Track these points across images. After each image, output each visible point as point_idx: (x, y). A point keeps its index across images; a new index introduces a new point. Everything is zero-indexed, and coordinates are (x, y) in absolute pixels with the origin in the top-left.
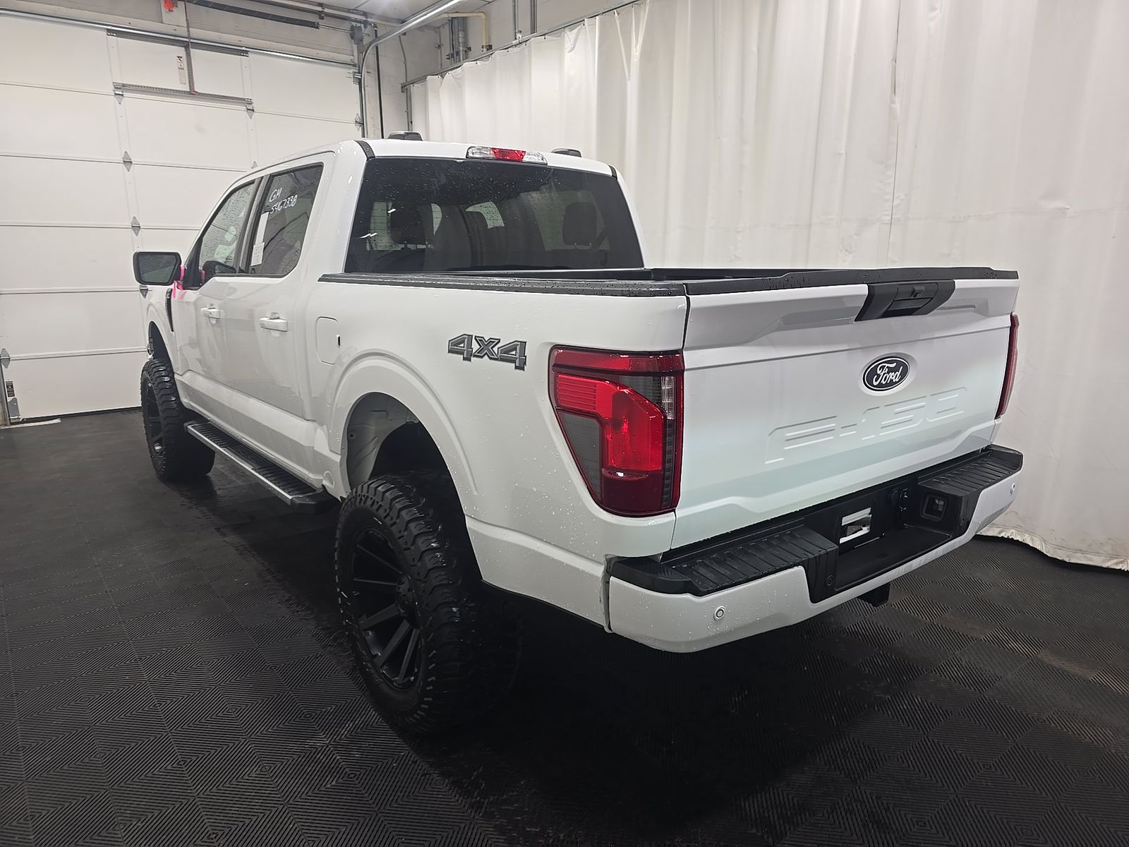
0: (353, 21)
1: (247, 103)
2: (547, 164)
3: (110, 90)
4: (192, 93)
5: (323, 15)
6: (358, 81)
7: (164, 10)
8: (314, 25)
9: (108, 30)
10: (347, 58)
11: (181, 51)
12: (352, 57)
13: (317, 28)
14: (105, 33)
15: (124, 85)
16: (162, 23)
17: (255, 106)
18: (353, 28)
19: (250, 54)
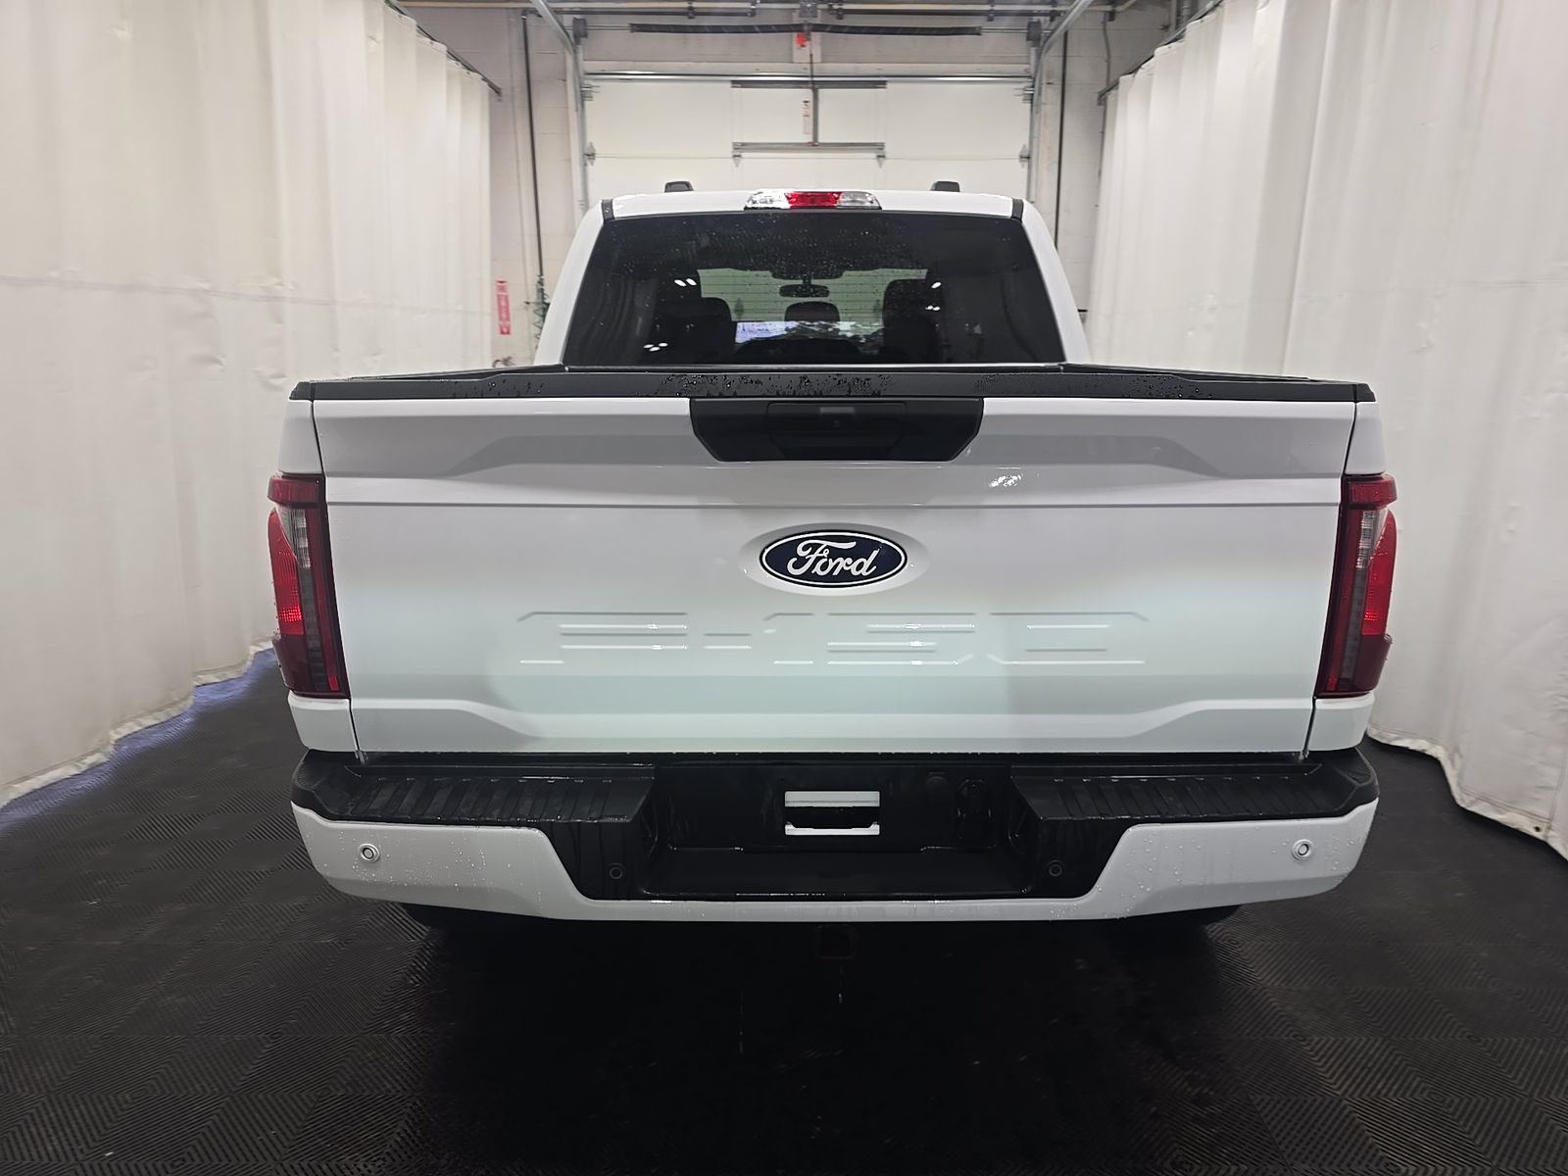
0: (1036, 15)
1: (878, 148)
2: (880, 208)
3: (729, 151)
4: (815, 145)
5: (991, 15)
6: (1029, 97)
7: (795, 45)
8: (975, 32)
9: (734, 82)
10: (1020, 68)
11: (807, 94)
12: (1027, 66)
13: (979, 34)
14: (730, 85)
15: (743, 144)
16: (792, 62)
17: (887, 150)
18: (1030, 25)
19: (889, 85)
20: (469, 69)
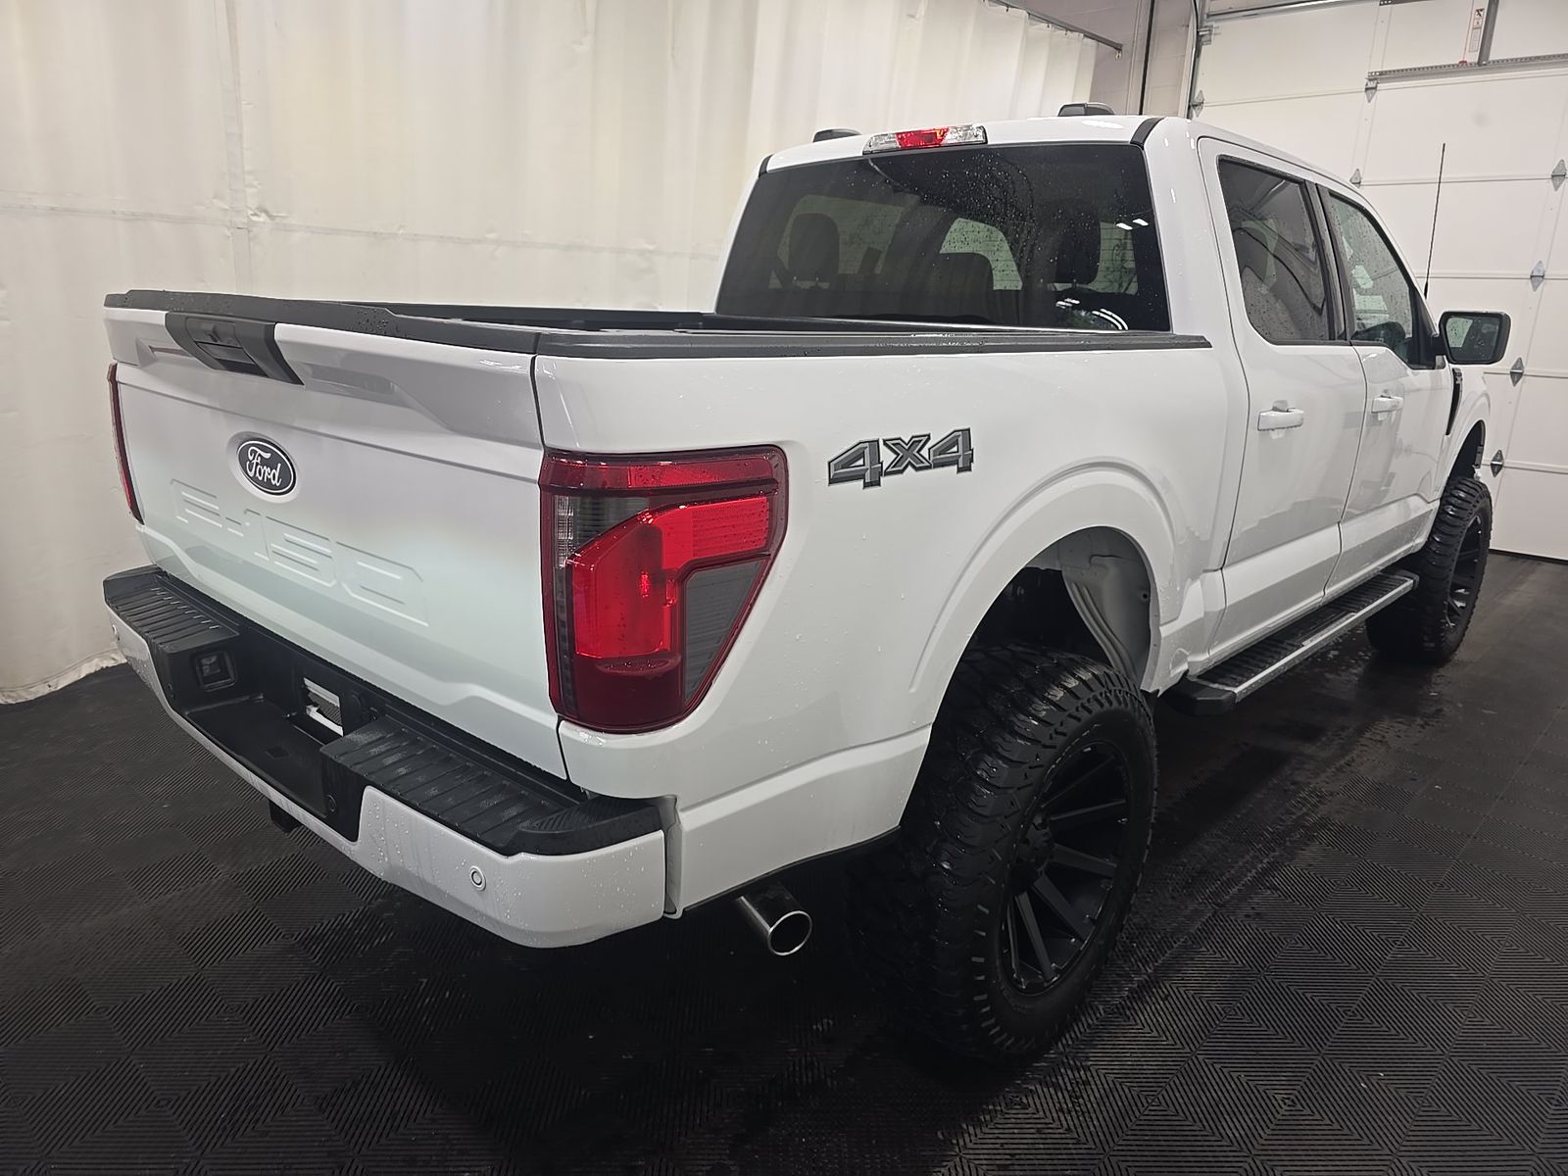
20: (1067, 30)
